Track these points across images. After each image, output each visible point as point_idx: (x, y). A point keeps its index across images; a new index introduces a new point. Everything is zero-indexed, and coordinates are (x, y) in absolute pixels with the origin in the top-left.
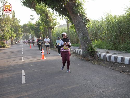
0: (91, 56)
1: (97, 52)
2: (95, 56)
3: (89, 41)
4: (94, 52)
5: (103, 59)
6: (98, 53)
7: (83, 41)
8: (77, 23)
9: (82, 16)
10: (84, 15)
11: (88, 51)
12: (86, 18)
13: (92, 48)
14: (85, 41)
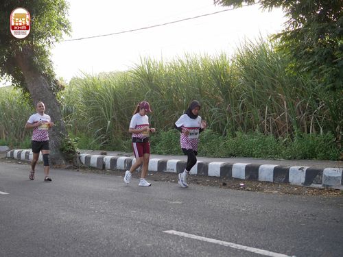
0: (67, 160)
1: (79, 153)
2: (74, 161)
3: (63, 130)
4: (74, 152)
5: (96, 165)
6: (81, 155)
7: (51, 130)
8: (38, 90)
9: (49, 77)
10: (53, 76)
11: (62, 150)
12: (56, 82)
13: (70, 144)
14: (54, 130)
